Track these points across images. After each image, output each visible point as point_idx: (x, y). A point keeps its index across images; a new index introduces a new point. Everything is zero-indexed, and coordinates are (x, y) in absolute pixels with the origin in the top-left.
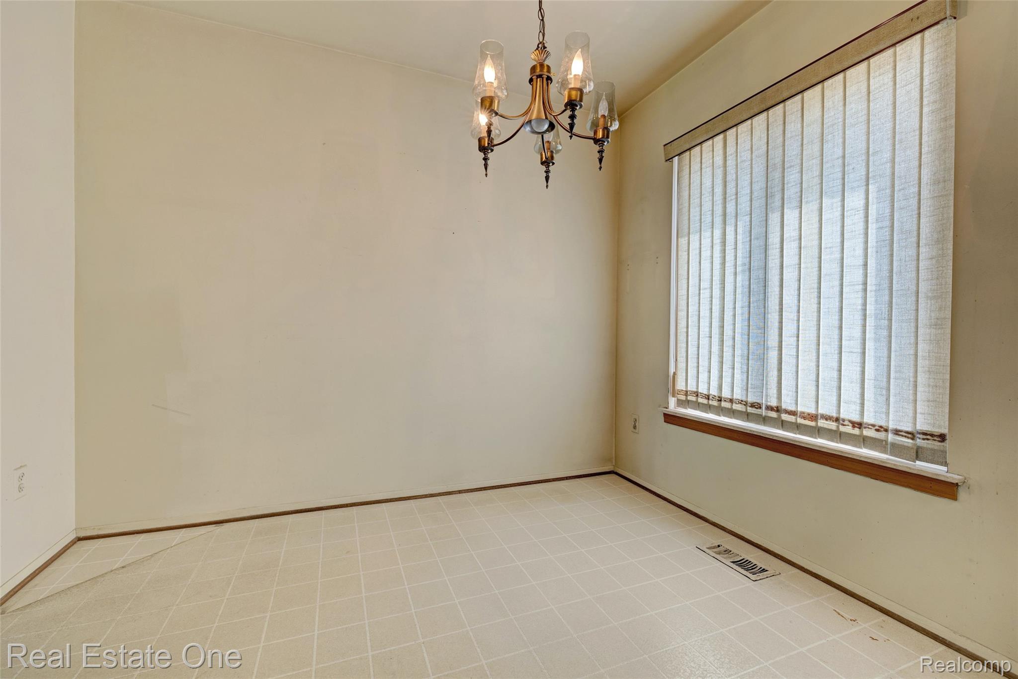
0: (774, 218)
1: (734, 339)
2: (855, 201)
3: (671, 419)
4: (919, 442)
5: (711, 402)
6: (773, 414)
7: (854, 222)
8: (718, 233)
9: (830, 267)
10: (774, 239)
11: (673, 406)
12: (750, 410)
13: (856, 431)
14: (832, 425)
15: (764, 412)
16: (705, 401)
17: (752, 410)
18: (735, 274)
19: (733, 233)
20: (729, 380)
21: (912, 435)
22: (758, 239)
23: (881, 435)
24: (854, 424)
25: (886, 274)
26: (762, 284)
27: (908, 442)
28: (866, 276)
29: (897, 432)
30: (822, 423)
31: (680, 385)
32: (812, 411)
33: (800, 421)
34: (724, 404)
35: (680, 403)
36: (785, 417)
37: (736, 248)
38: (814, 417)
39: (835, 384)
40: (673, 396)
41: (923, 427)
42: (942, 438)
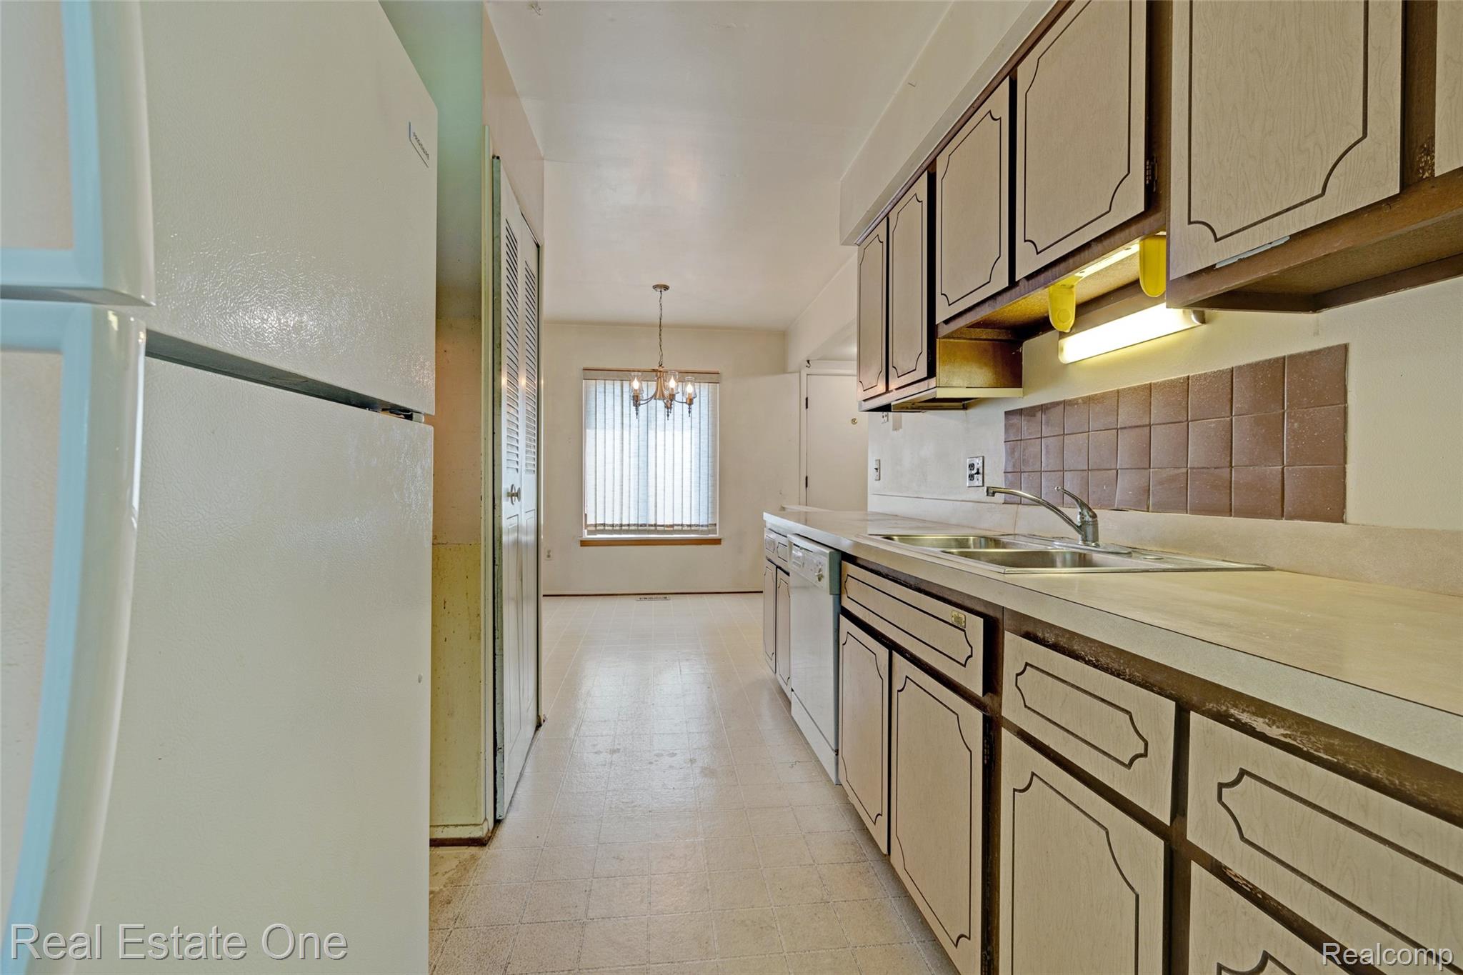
0: (652, 433)
1: (630, 492)
2: (687, 434)
3: (584, 543)
4: (709, 528)
5: (615, 528)
6: (653, 528)
7: (687, 442)
8: (618, 433)
9: (678, 460)
10: (652, 443)
11: (586, 536)
12: (640, 528)
13: (689, 528)
14: (680, 528)
15: (647, 528)
16: (611, 528)
17: (641, 528)
18: (630, 457)
19: (628, 435)
20: (627, 514)
21: (707, 526)
22: (643, 441)
23: (698, 528)
24: (688, 526)
25: (698, 466)
26: (646, 464)
27: (706, 528)
28: (691, 466)
29: (702, 526)
30: (676, 528)
31: (591, 521)
32: (672, 524)
33: (666, 529)
34: (623, 528)
35: (590, 533)
36: (659, 528)
37: (630, 444)
38: (672, 526)
39: (681, 510)
40: (586, 528)
41: (710, 522)
42: (715, 525)
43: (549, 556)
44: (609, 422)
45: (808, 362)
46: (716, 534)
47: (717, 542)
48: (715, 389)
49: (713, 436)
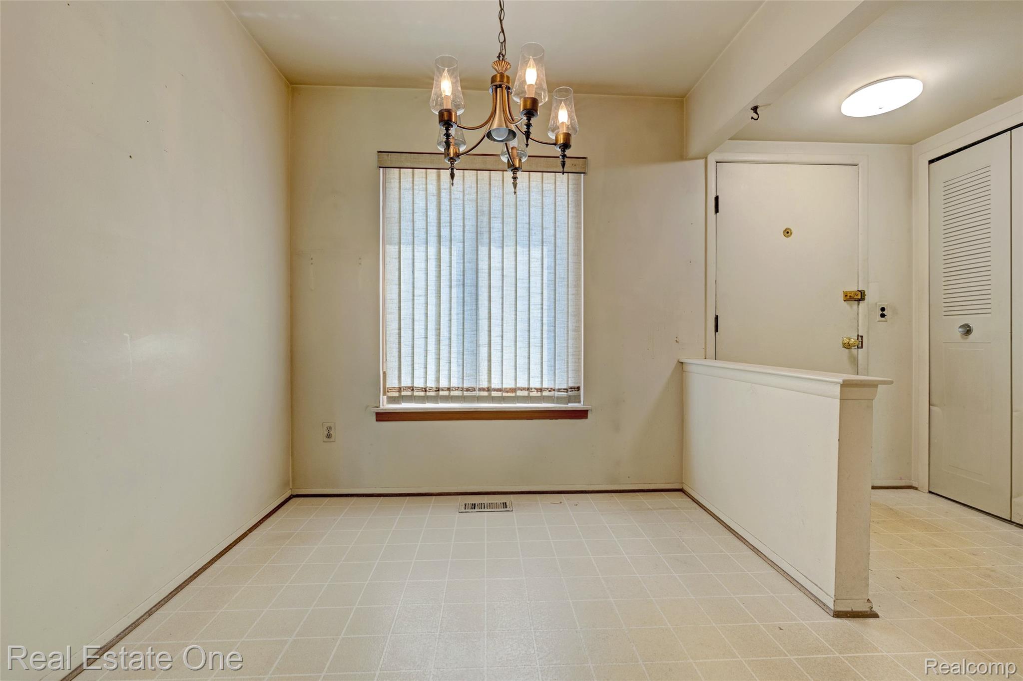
0: (483, 251)
1: (450, 339)
2: (536, 253)
3: (382, 417)
4: (570, 393)
5: (428, 394)
6: (485, 394)
7: (536, 266)
8: (432, 251)
9: (522, 292)
10: (483, 265)
11: (386, 406)
12: (466, 393)
13: (539, 394)
14: (525, 393)
15: (477, 393)
16: (422, 394)
17: (467, 393)
18: (451, 287)
19: (448, 253)
20: (446, 372)
21: (566, 390)
22: (470, 263)
23: (552, 394)
24: (537, 390)
25: (553, 300)
26: (474, 297)
27: (564, 394)
28: (542, 300)
29: (559, 390)
30: (519, 393)
31: (392, 382)
32: (513, 386)
33: (505, 394)
34: (441, 393)
35: (392, 400)
36: (494, 394)
37: (450, 266)
38: (514, 390)
39: (527, 366)
40: (384, 394)
41: (571, 385)
42: (578, 388)
43: (329, 436)
44: (420, 235)
45: (755, 109)
46: (580, 402)
47: (581, 414)
48: (578, 185)
49: (574, 255)
